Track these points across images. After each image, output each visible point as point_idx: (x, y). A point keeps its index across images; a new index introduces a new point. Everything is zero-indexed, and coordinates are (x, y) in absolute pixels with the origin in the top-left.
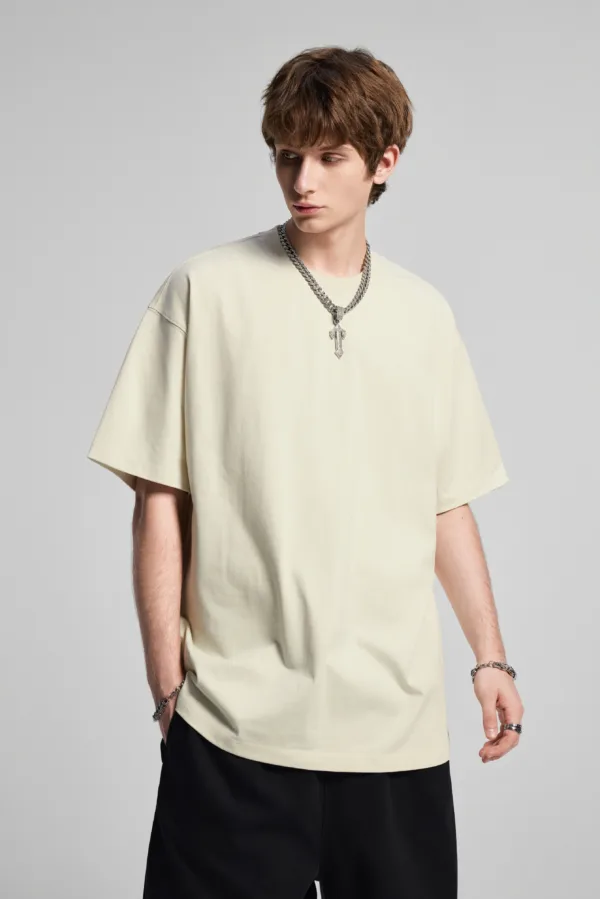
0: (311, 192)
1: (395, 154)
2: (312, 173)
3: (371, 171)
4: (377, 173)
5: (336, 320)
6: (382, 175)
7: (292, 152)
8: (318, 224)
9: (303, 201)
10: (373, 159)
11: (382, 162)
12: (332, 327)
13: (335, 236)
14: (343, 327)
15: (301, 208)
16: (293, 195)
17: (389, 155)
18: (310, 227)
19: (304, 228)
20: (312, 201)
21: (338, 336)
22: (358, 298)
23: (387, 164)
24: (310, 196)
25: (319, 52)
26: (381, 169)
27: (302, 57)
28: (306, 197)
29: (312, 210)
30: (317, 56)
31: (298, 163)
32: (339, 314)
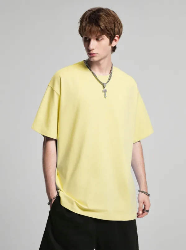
0: (93, 49)
1: (118, 38)
2: (94, 44)
3: (111, 43)
4: (113, 43)
5: (104, 87)
6: (114, 44)
7: (88, 38)
8: (96, 59)
9: (91, 52)
10: (112, 39)
11: (114, 40)
12: (103, 89)
13: (101, 62)
14: (106, 89)
15: (90, 54)
16: (88, 50)
17: (116, 38)
18: (93, 59)
19: (92, 60)
20: (94, 52)
21: (105, 92)
22: (109, 80)
23: (116, 40)
24: (93, 50)
25: (94, 9)
26: (114, 42)
27: (89, 11)
28: (92, 51)
29: (94, 55)
30: (94, 10)
31: (89, 41)
32: (104, 85)
